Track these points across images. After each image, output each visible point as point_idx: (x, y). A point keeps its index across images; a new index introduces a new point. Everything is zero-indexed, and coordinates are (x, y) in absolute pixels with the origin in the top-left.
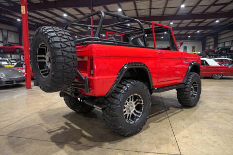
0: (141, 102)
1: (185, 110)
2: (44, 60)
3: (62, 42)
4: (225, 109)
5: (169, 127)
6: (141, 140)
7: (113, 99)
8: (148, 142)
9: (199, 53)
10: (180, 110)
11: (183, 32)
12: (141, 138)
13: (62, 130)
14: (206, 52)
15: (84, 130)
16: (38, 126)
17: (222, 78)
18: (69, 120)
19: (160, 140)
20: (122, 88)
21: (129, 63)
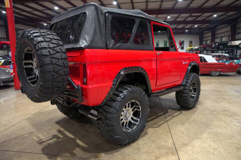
0: (139, 108)
1: (184, 112)
2: (31, 66)
3: (50, 48)
4: (224, 111)
5: (168, 132)
6: (139, 149)
7: (109, 108)
8: (146, 152)
9: (196, 48)
10: (179, 112)
11: (180, 26)
12: (140, 147)
13: (55, 139)
14: (204, 47)
15: (78, 138)
16: (28, 135)
17: (220, 75)
18: (62, 127)
19: (159, 148)
20: (118, 96)
21: (126, 68)
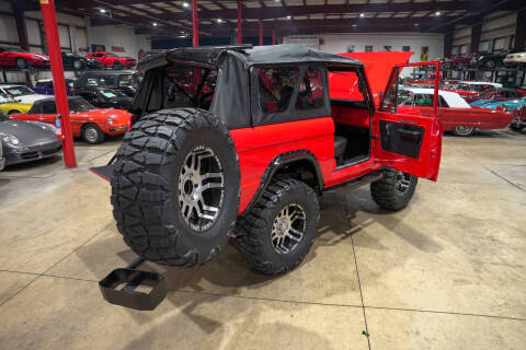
0: (302, 215)
4: (457, 215)
6: (300, 281)
7: (255, 218)
8: (312, 285)
10: (374, 217)
11: (403, 15)
12: (302, 277)
14: (452, 63)
19: (333, 280)
20: (269, 199)
21: (282, 155)
